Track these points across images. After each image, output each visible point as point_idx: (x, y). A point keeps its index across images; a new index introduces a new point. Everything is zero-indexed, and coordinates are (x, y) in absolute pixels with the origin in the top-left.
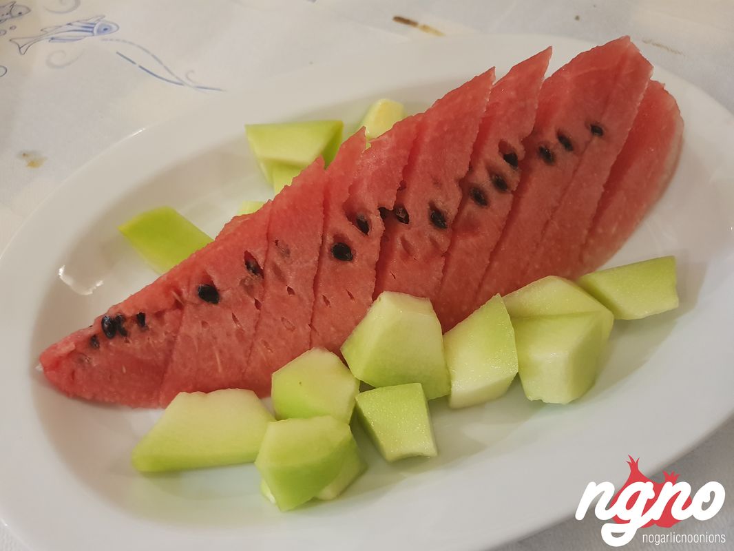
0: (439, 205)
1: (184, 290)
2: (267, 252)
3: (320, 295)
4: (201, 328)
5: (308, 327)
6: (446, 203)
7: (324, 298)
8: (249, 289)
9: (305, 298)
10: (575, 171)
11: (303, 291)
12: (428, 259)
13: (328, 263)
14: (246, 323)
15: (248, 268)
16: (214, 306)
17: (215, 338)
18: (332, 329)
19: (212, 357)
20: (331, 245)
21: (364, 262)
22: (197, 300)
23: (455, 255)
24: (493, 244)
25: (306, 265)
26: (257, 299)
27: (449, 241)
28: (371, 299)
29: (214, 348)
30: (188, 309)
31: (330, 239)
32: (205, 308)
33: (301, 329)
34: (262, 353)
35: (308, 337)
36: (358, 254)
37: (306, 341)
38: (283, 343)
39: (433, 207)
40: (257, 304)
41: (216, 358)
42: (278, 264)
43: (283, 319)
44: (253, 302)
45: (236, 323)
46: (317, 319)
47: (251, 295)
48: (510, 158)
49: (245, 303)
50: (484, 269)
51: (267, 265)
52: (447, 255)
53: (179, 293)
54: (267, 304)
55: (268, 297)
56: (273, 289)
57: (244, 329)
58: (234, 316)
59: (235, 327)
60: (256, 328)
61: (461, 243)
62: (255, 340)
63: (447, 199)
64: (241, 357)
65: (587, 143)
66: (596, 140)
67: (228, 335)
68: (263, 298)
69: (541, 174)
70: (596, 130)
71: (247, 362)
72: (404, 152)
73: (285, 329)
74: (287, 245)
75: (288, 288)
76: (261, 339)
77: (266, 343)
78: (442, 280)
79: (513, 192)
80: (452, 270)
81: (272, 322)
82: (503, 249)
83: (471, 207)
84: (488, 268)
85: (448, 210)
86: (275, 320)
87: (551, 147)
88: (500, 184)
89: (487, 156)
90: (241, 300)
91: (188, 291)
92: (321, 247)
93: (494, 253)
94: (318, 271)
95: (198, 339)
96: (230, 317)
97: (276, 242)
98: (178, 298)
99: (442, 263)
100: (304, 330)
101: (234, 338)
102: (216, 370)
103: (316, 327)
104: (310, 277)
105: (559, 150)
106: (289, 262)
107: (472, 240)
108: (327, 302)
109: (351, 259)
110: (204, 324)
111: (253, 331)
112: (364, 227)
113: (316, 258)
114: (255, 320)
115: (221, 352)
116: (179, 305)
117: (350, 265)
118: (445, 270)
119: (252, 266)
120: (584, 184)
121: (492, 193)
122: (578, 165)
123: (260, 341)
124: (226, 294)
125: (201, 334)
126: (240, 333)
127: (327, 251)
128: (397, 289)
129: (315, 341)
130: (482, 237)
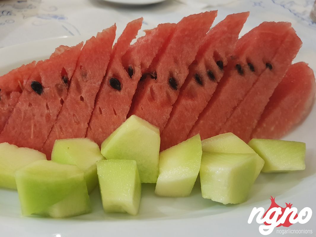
0: (175, 74)
1: (25, 81)
2: (75, 71)
3: (98, 106)
4: (28, 107)
5: (86, 124)
6: (179, 75)
7: (100, 109)
8: (60, 91)
9: (89, 105)
10: (254, 84)
11: (89, 101)
12: (163, 105)
13: (106, 87)
14: (53, 111)
15: (63, 78)
16: (38, 95)
17: (34, 115)
18: (100, 130)
19: (29, 127)
20: (110, 77)
21: (126, 94)
22: (30, 89)
23: (179, 108)
24: (202, 109)
25: (94, 85)
26: (63, 98)
27: (177, 97)
28: (126, 117)
29: (32, 121)
30: (25, 93)
31: (110, 74)
32: (34, 95)
33: (82, 125)
34: (57, 133)
35: (85, 130)
36: (124, 87)
37: (84, 133)
38: (71, 130)
39: (171, 74)
40: (62, 102)
41: (31, 129)
42: (79, 80)
43: (74, 115)
44: (60, 99)
45: (47, 109)
46: (93, 121)
47: (60, 95)
48: (220, 64)
49: (55, 98)
50: (195, 122)
51: (73, 79)
52: (174, 106)
53: (22, 82)
54: (67, 103)
55: (69, 98)
56: (73, 94)
57: (51, 115)
58: (47, 105)
59: (46, 112)
60: (58, 116)
61: (184, 102)
62: (56, 123)
63: (180, 73)
64: (45, 132)
65: (263, 71)
66: (268, 70)
67: (42, 116)
68: (66, 98)
69: (235, 78)
70: (269, 65)
71: (48, 136)
72: (162, 40)
73: (74, 121)
74: (86, 71)
75: (81, 96)
76: (59, 124)
77: (61, 128)
78: (169, 120)
79: (218, 83)
80: (176, 116)
81: (67, 115)
82: (207, 114)
83: (193, 83)
84: (197, 122)
85: (180, 80)
86: (69, 114)
87: (243, 65)
88: (212, 76)
89: (207, 57)
90: (53, 95)
91: (27, 82)
92: (105, 77)
93: (201, 115)
94: (100, 91)
95: (25, 113)
96: (45, 105)
97: (81, 66)
98: (20, 85)
99: (170, 109)
100: (84, 126)
101: (44, 118)
102: (30, 136)
103: (91, 125)
104: (95, 92)
105: (247, 69)
106: (85, 80)
107: (190, 102)
108: (101, 112)
109: (119, 89)
110: (30, 105)
111: (55, 118)
112: (131, 72)
113: (100, 83)
114: (58, 111)
115: (35, 125)
116: (20, 90)
117: (118, 92)
118: (172, 114)
119: (65, 78)
120: (259, 93)
121: (206, 79)
122: (257, 81)
123: (58, 125)
124: (46, 90)
125: (27, 110)
126: (48, 117)
127: (107, 80)
128: (142, 117)
129: (89, 134)
130: (196, 102)
